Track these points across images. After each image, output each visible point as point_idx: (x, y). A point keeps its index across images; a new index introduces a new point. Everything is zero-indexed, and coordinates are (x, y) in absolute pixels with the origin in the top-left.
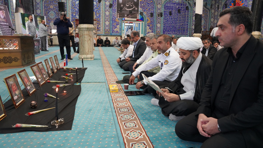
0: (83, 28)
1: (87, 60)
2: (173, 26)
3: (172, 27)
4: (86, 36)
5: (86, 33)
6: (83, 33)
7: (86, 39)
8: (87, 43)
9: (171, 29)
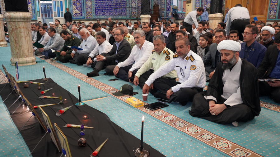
0: (15, 18)
1: (28, 64)
2: (107, 4)
3: (106, 6)
4: (22, 30)
5: (22, 25)
6: (17, 26)
7: (23, 35)
8: (25, 40)
9: (106, 8)
